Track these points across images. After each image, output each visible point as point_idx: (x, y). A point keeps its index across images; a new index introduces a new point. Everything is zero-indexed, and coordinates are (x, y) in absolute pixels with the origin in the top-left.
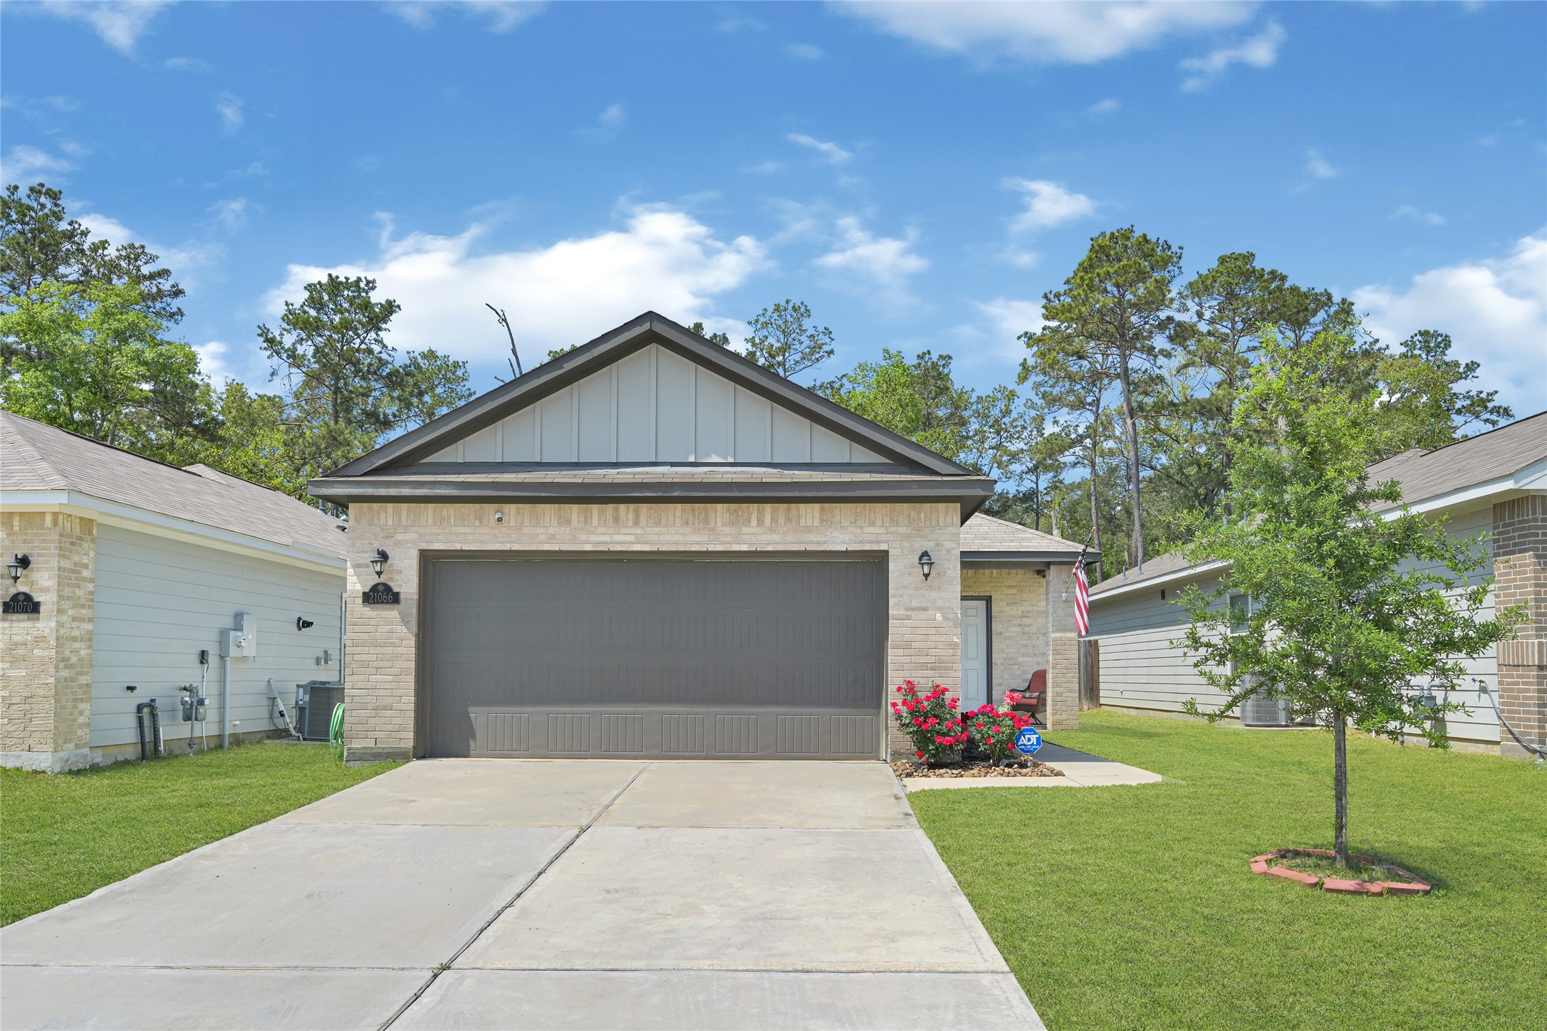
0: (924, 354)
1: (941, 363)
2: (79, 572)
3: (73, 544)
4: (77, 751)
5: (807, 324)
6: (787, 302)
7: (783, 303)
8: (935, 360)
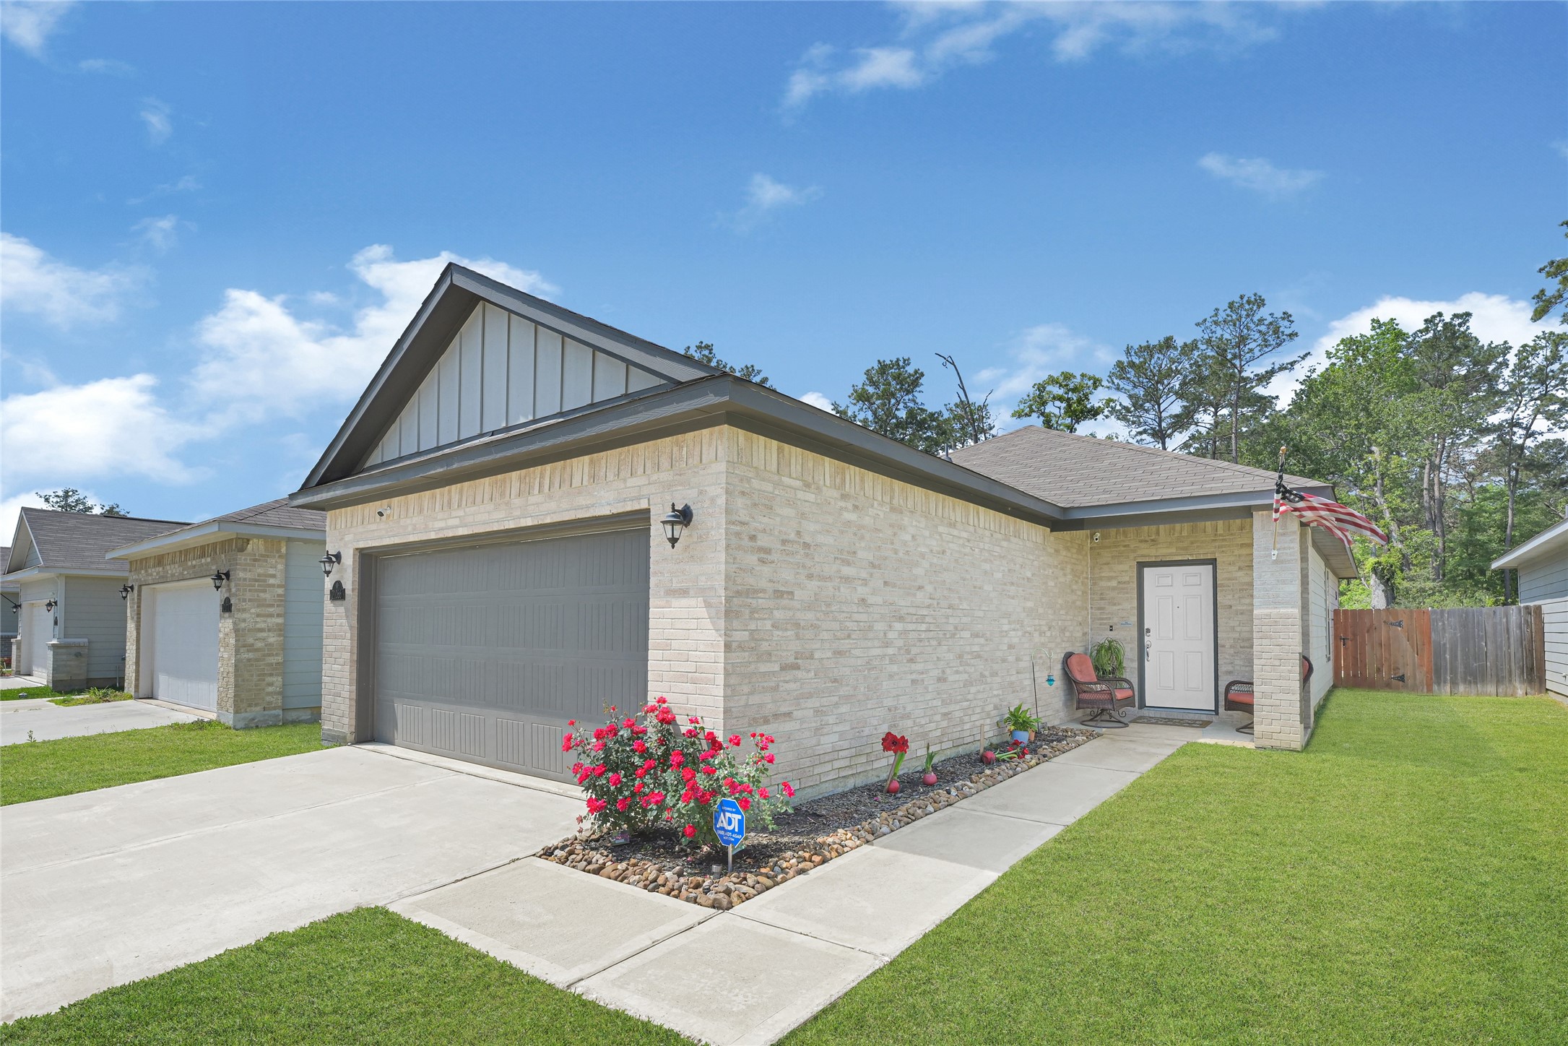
0: (1434, 317)
1: (1457, 322)
2: (265, 581)
3: (255, 560)
4: (266, 712)
5: (1263, 313)
6: (1242, 297)
7: (1238, 299)
8: (1447, 319)
